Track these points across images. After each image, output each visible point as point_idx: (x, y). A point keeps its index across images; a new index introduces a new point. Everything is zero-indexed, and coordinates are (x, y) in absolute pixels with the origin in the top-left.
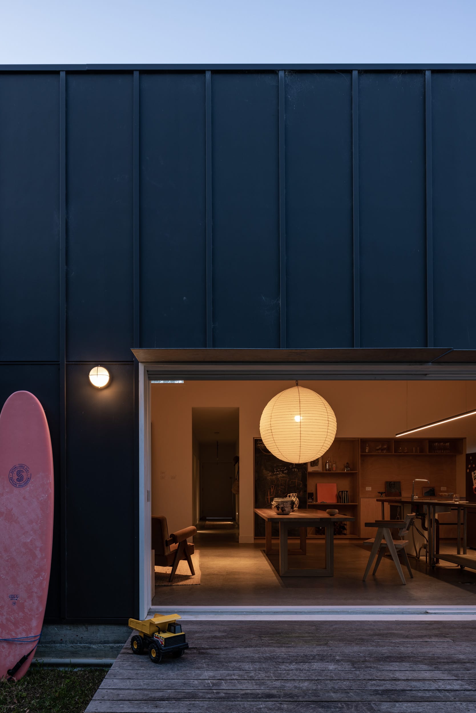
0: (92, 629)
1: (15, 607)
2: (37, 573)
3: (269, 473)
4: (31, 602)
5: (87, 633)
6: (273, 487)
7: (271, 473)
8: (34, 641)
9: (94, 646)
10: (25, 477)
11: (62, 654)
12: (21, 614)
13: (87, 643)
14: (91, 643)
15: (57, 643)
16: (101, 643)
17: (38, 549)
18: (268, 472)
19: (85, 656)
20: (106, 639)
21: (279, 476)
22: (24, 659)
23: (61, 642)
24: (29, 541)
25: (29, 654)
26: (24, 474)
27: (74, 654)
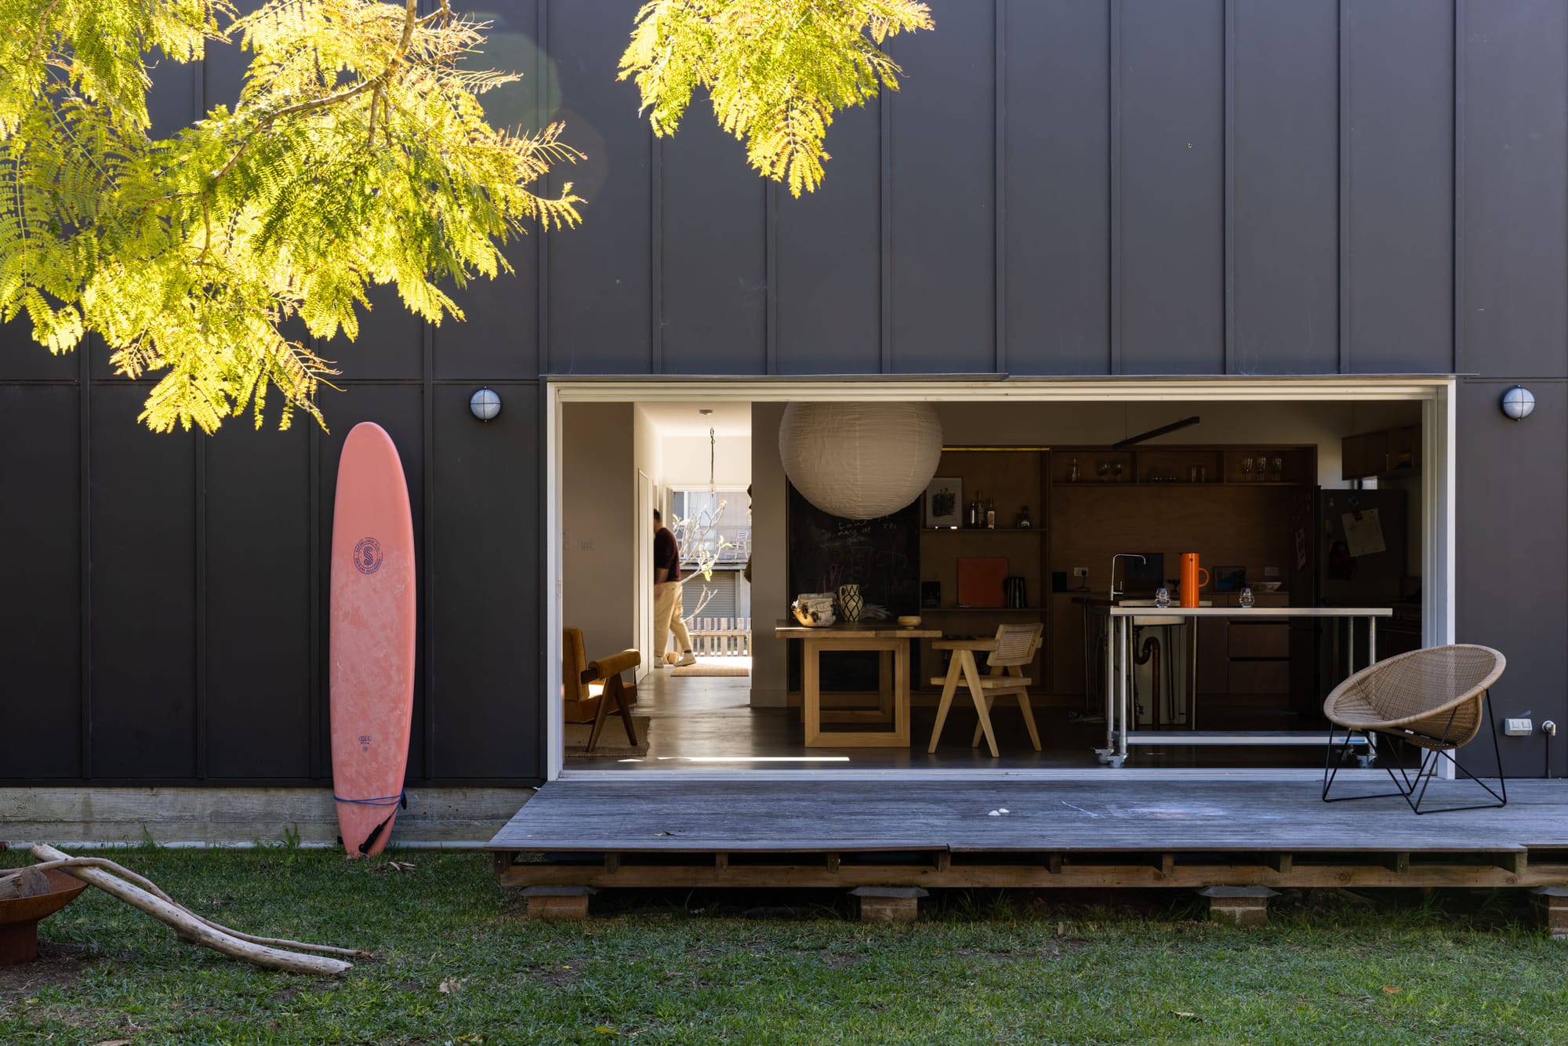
0: (474, 794)
1: (366, 754)
2: (393, 705)
3: (823, 534)
4: (386, 748)
5: (464, 802)
6: (834, 567)
7: (829, 535)
8: (392, 804)
9: (476, 823)
10: (375, 558)
11: (426, 835)
12: (374, 764)
13: (464, 819)
14: (471, 818)
15: (418, 819)
16: (487, 817)
17: (395, 668)
18: (823, 531)
19: (463, 838)
20: (495, 812)
21: (850, 541)
22: (379, 830)
23: (425, 817)
24: (382, 655)
25: (385, 823)
26: (373, 553)
27: (446, 834)
